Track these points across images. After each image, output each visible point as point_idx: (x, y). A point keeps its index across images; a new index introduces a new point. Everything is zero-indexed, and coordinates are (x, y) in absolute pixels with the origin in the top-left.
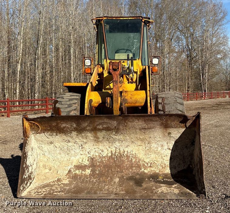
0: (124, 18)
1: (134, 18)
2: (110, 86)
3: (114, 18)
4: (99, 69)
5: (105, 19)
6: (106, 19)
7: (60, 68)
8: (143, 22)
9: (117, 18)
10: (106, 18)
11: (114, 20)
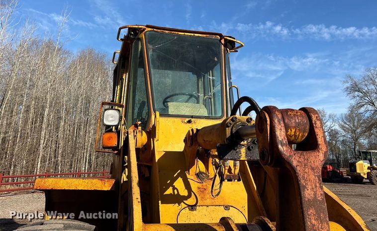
0: (186, 34)
1: (204, 36)
2: (174, 188)
3: (167, 32)
4: (139, 135)
5: (148, 31)
6: (150, 31)
7: (28, 133)
8: (222, 44)
9: (173, 32)
10: (150, 29)
11: (166, 34)
